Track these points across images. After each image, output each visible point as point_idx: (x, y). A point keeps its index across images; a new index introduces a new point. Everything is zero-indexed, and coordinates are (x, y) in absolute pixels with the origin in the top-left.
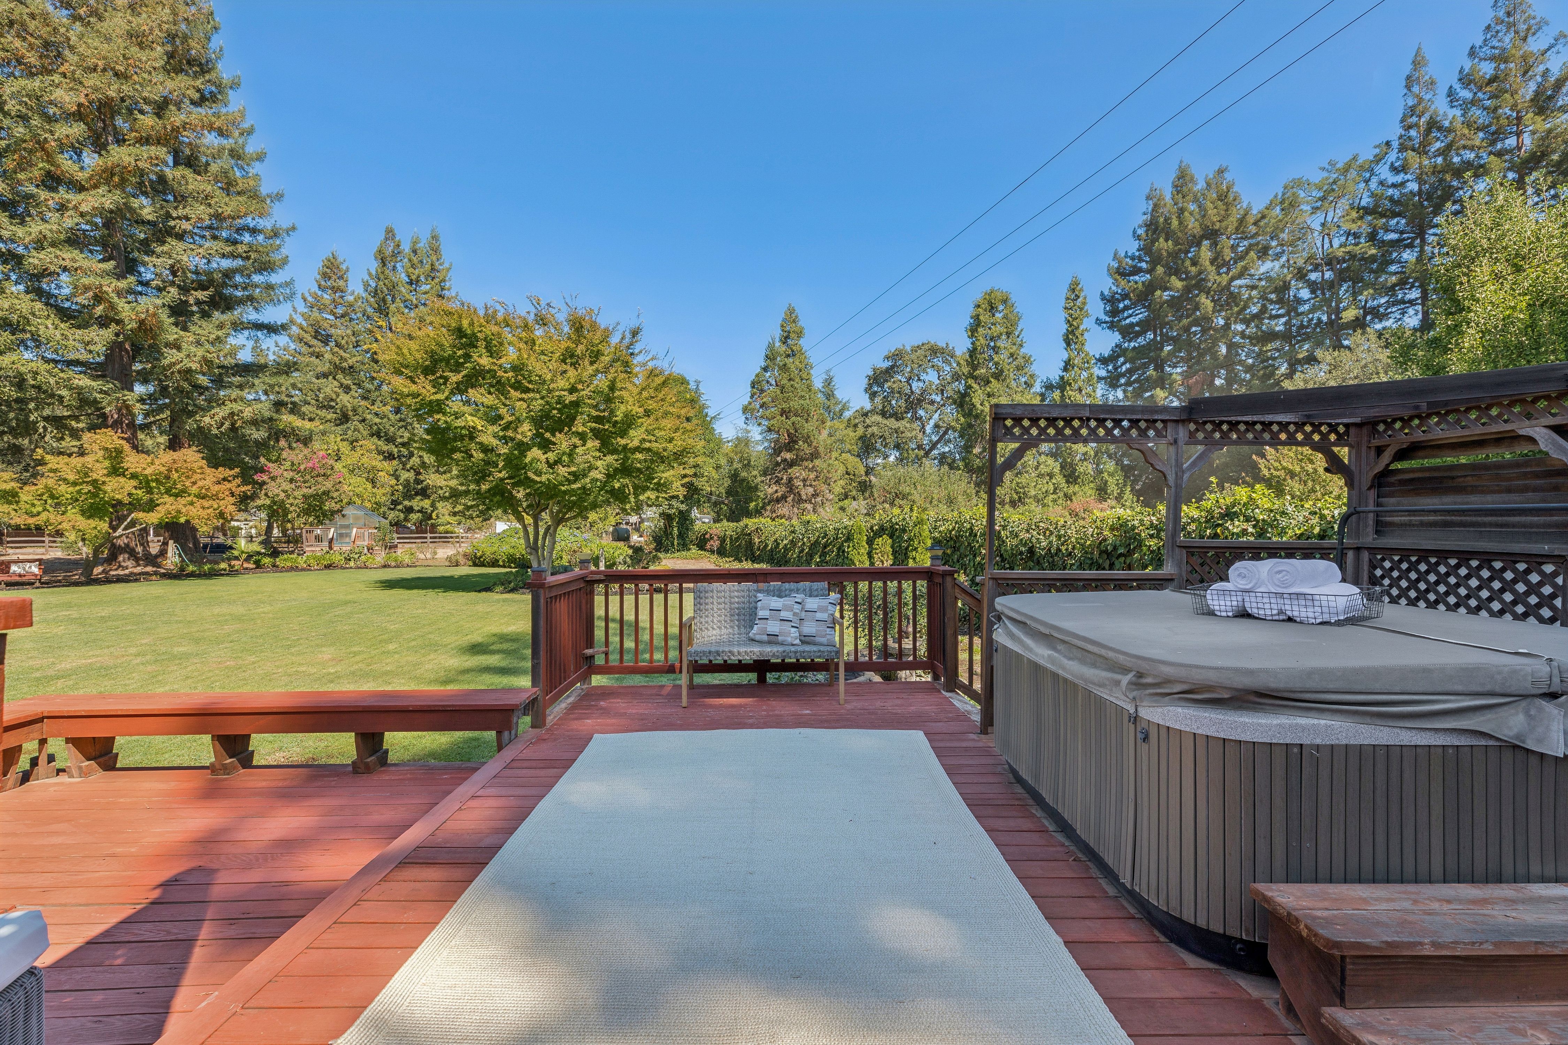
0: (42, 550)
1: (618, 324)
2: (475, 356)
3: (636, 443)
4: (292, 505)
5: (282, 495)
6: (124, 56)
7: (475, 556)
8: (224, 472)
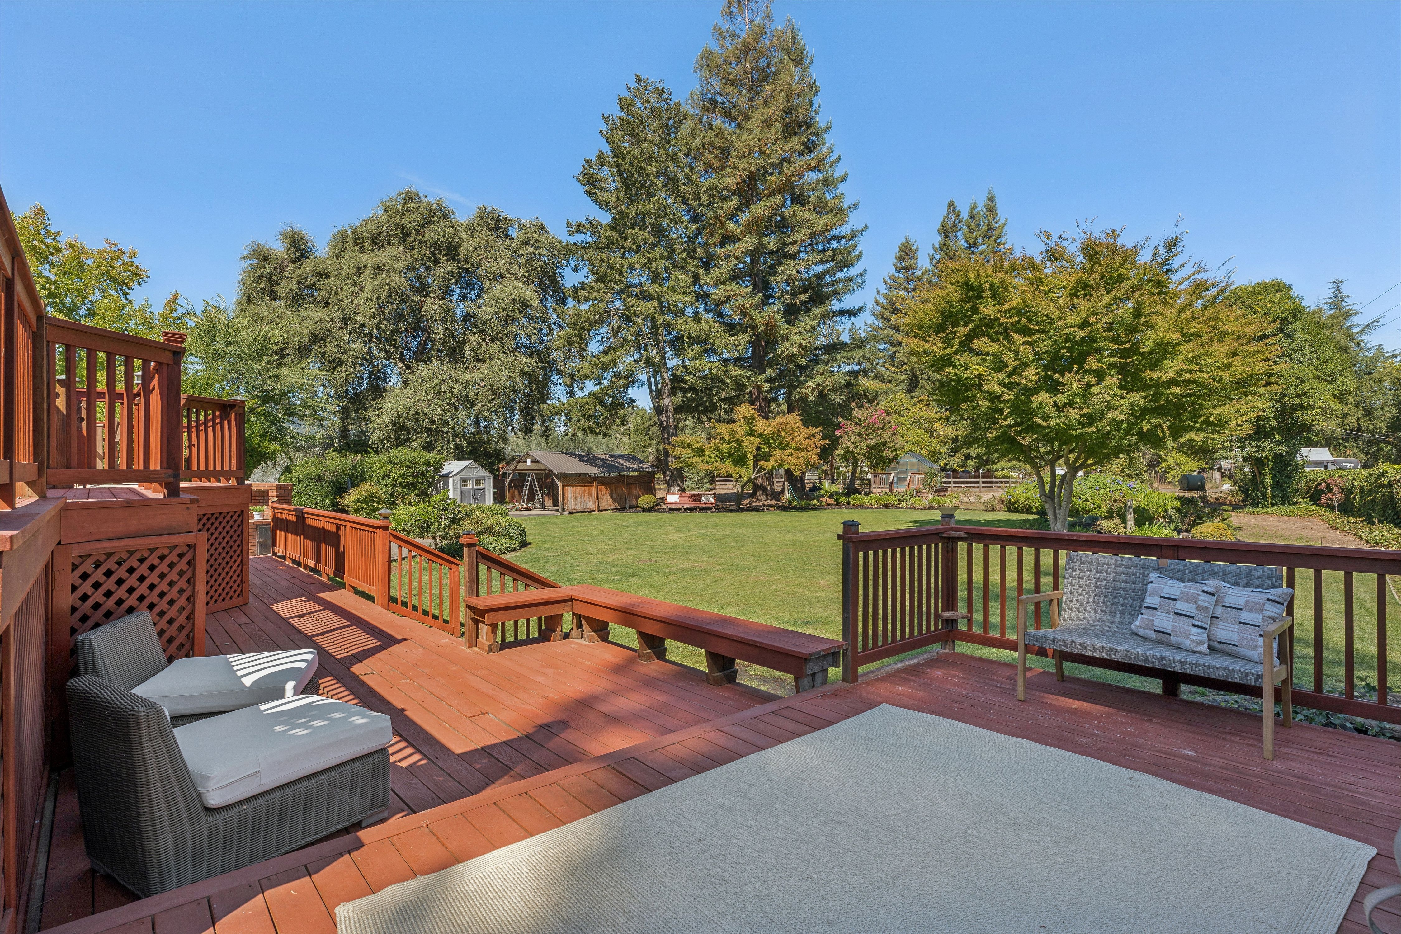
0: (731, 487)
1: (1148, 239)
2: (982, 309)
3: (1171, 375)
5: (853, 446)
6: (760, 140)
7: (1010, 503)
8: (811, 430)
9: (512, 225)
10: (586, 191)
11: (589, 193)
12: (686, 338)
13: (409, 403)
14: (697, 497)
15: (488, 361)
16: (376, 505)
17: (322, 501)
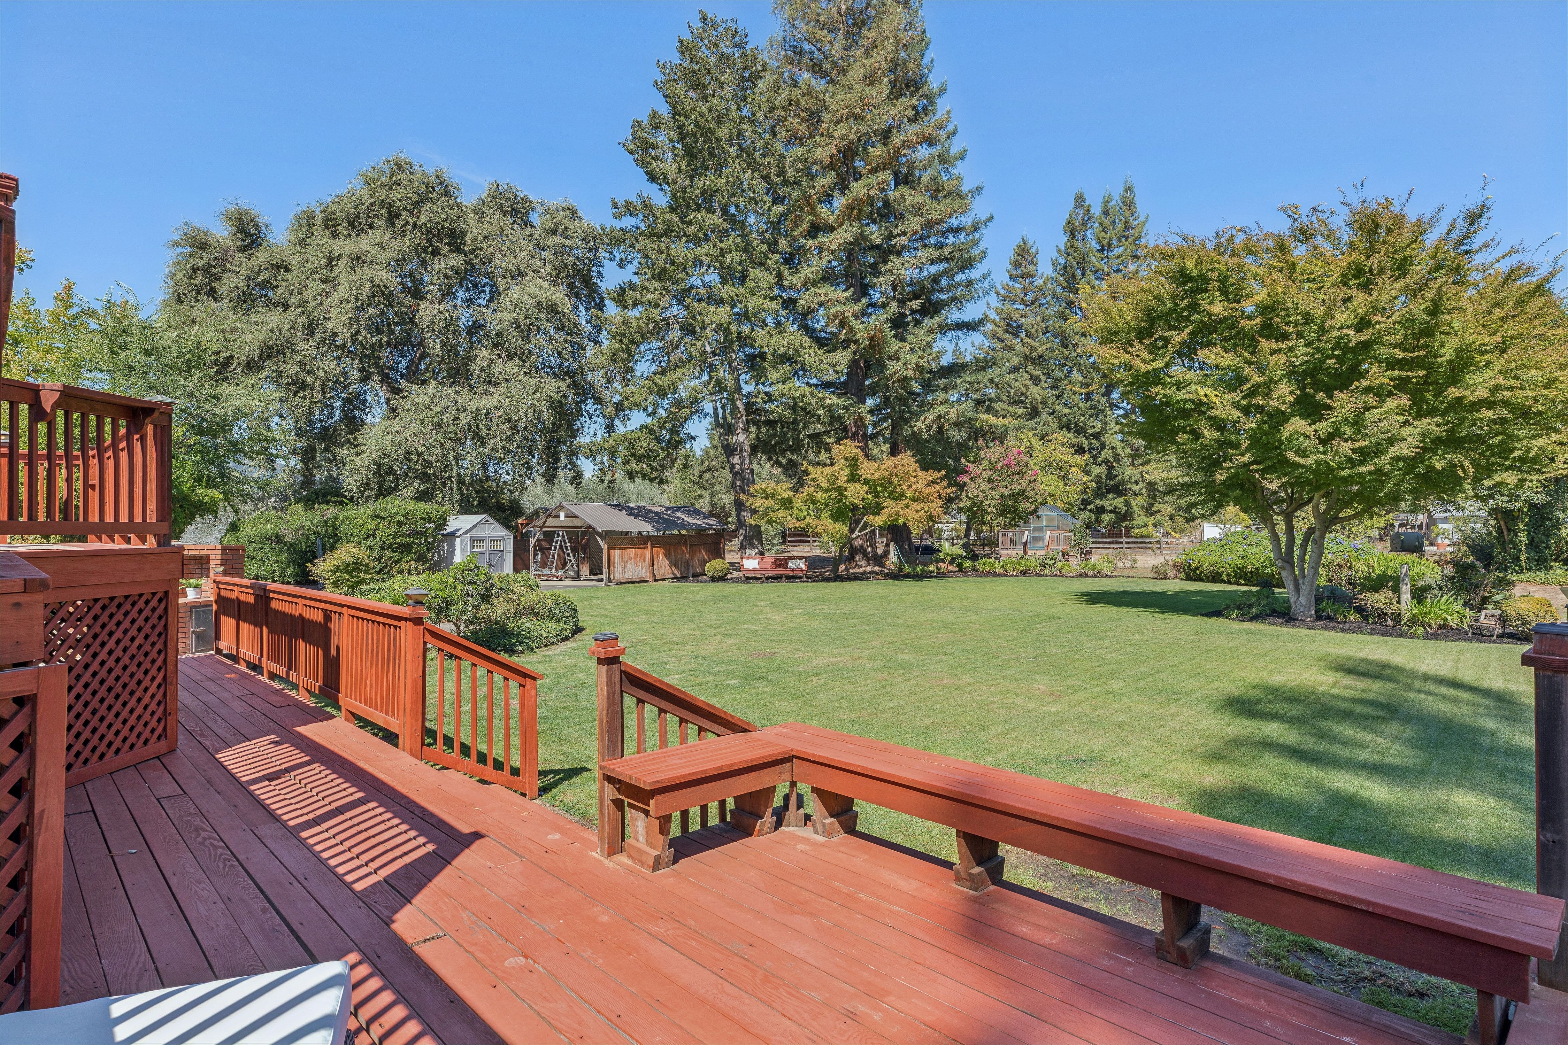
0: (808, 548)
4: (990, 506)
5: (981, 496)
6: (861, 99)
7: (1189, 568)
8: (933, 475)
9: (533, 209)
10: (637, 161)
11: (641, 163)
12: (769, 355)
13: (400, 438)
14: (781, 562)
15: (503, 384)
16: (362, 575)
17: (283, 571)
